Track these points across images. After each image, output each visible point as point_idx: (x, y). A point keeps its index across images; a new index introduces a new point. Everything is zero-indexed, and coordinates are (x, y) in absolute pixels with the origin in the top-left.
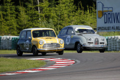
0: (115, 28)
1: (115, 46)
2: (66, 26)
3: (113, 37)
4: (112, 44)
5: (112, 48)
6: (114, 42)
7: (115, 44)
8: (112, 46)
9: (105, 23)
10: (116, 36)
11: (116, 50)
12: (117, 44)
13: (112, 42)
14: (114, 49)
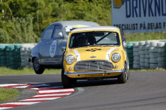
0: (146, 25)
1: (146, 60)
2: (51, 24)
3: (143, 42)
4: (141, 56)
5: (141, 64)
6: (146, 52)
7: (147, 56)
8: (141, 60)
9: (128, 16)
10: (149, 42)
11: (148, 68)
12: (151, 56)
13: (142, 52)
14: (146, 65)
